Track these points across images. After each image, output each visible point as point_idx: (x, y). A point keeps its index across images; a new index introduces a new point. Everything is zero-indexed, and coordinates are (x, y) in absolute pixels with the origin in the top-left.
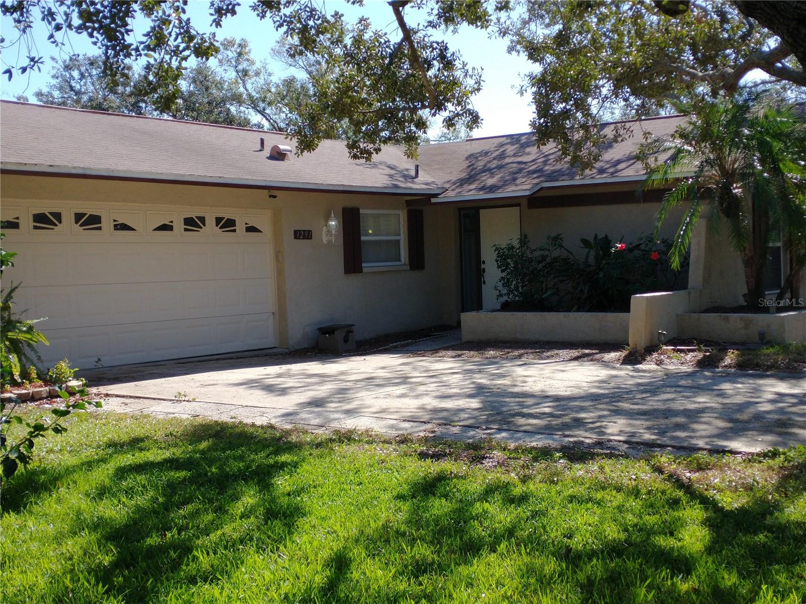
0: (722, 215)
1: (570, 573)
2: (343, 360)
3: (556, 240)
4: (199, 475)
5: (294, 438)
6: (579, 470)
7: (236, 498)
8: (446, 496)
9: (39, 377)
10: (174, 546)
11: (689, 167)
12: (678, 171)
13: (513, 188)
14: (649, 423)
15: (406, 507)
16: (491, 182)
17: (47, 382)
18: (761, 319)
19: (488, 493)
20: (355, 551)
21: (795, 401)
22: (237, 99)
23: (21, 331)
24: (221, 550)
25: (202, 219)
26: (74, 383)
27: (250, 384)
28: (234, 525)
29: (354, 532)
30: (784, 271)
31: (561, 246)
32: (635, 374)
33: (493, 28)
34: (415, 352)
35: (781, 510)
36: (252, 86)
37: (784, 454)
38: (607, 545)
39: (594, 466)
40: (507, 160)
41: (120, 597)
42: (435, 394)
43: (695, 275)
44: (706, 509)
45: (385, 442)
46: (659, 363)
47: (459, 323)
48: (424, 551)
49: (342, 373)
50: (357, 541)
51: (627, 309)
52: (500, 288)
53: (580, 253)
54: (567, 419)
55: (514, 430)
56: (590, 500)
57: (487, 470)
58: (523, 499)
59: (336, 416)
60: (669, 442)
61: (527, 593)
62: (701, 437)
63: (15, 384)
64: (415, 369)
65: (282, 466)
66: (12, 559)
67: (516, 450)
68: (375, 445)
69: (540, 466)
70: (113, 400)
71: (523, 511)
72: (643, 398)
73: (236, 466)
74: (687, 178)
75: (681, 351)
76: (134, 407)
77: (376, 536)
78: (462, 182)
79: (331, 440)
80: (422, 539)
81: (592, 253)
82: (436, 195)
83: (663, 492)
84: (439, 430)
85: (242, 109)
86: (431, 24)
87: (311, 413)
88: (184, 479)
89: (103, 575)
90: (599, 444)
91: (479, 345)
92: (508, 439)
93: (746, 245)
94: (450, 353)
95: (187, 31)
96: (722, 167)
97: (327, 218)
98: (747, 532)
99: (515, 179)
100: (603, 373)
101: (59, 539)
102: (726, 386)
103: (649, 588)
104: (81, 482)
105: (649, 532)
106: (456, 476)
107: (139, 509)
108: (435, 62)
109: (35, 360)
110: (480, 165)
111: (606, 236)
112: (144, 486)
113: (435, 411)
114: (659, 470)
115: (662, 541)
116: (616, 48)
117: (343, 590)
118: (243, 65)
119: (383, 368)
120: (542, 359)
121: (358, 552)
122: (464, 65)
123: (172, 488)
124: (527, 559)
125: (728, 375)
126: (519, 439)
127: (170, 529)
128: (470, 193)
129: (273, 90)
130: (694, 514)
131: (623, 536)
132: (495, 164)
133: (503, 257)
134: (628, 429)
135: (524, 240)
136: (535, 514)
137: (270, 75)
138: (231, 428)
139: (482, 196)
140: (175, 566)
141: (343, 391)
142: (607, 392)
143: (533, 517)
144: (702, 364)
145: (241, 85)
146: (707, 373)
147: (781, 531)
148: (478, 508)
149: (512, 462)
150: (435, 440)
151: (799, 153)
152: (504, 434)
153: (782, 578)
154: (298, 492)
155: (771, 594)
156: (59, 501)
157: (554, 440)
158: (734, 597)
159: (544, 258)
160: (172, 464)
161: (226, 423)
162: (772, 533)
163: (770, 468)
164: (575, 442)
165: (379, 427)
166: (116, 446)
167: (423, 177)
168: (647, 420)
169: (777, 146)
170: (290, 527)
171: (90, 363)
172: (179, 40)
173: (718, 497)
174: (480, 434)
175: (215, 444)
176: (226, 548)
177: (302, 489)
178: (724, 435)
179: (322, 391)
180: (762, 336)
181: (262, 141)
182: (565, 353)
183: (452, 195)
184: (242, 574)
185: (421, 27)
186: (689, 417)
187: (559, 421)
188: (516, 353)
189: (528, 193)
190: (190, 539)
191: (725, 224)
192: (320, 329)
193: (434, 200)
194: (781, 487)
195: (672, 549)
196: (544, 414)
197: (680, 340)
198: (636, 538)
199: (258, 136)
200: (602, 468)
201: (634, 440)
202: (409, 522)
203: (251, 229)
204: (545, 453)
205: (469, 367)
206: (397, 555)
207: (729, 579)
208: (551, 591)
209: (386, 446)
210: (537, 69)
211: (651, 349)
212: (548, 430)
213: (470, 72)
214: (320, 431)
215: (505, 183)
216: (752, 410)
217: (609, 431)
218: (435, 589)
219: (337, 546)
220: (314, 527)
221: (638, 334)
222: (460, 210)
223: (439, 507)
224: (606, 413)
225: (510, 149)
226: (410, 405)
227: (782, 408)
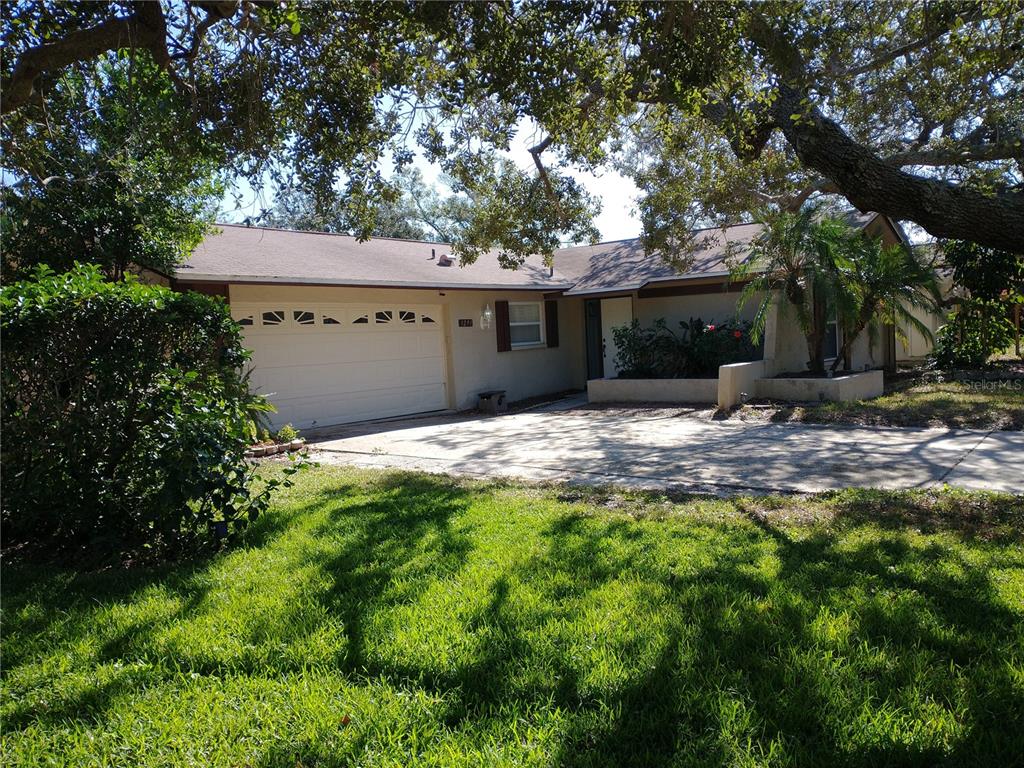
0: (789, 302)
1: (673, 596)
2: (498, 419)
3: (660, 323)
4: (393, 516)
5: (462, 485)
6: (681, 510)
7: (421, 535)
8: (579, 533)
9: (271, 438)
10: (377, 575)
11: (762, 264)
12: (754, 268)
13: (627, 283)
14: (734, 469)
15: (549, 541)
16: (609, 278)
17: (278, 440)
18: (820, 383)
19: (611, 530)
20: (511, 578)
21: (848, 449)
22: (413, 215)
23: (256, 403)
24: (411, 578)
25: (390, 314)
26: (297, 441)
27: (428, 440)
28: (420, 557)
29: (511, 562)
30: (839, 343)
31: (664, 327)
32: (723, 428)
33: (609, 164)
34: (552, 412)
35: (836, 542)
36: (424, 204)
37: (838, 494)
38: (702, 571)
39: (691, 507)
40: (622, 261)
41: (338, 617)
42: (568, 447)
43: (769, 349)
44: (779, 542)
45: (532, 487)
46: (743, 418)
47: (586, 387)
48: (563, 579)
49: (498, 430)
50: (513, 569)
51: (716, 376)
52: (618, 360)
53: (680, 333)
54: (670, 467)
55: (630, 476)
56: (689, 535)
57: (610, 511)
58: (638, 535)
59: (493, 466)
60: (750, 485)
61: (642, 612)
62: (774, 480)
63: (253, 443)
64: (553, 425)
65: (455, 509)
66: (258, 585)
67: (632, 493)
68: (524, 490)
69: (651, 506)
70: (326, 454)
71: (638, 545)
72: (729, 448)
73: (419, 509)
74: (761, 273)
75: (758, 409)
76: (342, 460)
77: (527, 566)
78: (587, 279)
79: (491, 487)
80: (562, 569)
81: (689, 333)
82: (566, 290)
83: (745, 528)
84: (573, 477)
85: (417, 222)
86: (563, 164)
87: (476, 463)
88: (382, 520)
89: (325, 599)
90: (696, 487)
91: (602, 405)
92: (625, 483)
93: (809, 325)
94: (580, 412)
95: (378, 181)
96: (789, 265)
97: (484, 309)
98: (809, 561)
99: (628, 276)
100: (698, 427)
101: (291, 569)
102: (793, 437)
103: (735, 609)
104: (306, 523)
105: (735, 561)
106: (586, 516)
107: (349, 544)
108: (565, 194)
109: (267, 424)
110: (601, 265)
111: (699, 319)
112: (352, 526)
113: (570, 461)
114: (742, 510)
115: (744, 569)
116: (704, 179)
117: (503, 610)
118: (418, 188)
119: (529, 425)
120: (650, 416)
121: (513, 580)
122: (588, 194)
123: (373, 527)
124: (641, 584)
125: (795, 427)
126: (633, 483)
127: (373, 561)
128: (593, 287)
129: (440, 206)
130: (769, 545)
131: (714, 565)
132: (612, 263)
133: (619, 337)
134: (718, 474)
135: (635, 324)
136: (648, 547)
137: (438, 195)
138: (416, 477)
139: (603, 289)
140: (378, 591)
141: (498, 445)
142: (701, 443)
143: (645, 549)
144: (775, 419)
145: (416, 204)
146: (779, 427)
147: (836, 559)
148: (604, 542)
149: (628, 504)
150: (569, 485)
151: (848, 252)
152: (622, 480)
153: (836, 599)
154: (468, 530)
155: (827, 612)
156: (290, 538)
157: (661, 484)
158: (799, 614)
159: (651, 336)
160: (373, 507)
161: (412, 472)
162: (830, 561)
163: (828, 507)
164: (677, 486)
165: (527, 475)
166: (331, 493)
167: (557, 275)
168: (732, 466)
169: (832, 246)
170: (462, 560)
171: (308, 425)
172: (372, 187)
173: (787, 532)
174: (604, 479)
175: (404, 490)
176: (415, 576)
177: (471, 527)
178: (793, 478)
179: (484, 445)
180: (821, 395)
181: (433, 251)
182: (668, 411)
183: (579, 290)
184: (427, 598)
185: (554, 166)
186: (764, 463)
187: (664, 468)
188: (630, 412)
189: (638, 287)
190: (387, 569)
191: (792, 309)
192: (480, 395)
193: (565, 294)
194: (835, 524)
195: (752, 575)
196: (653, 462)
197: (757, 400)
198: (726, 566)
199: (429, 248)
200: (698, 508)
201: (723, 483)
202: (551, 554)
203: (426, 320)
204: (654, 496)
205: (594, 423)
206: (543, 581)
207: (796, 600)
208: (660, 610)
209: (533, 491)
210: (644, 194)
211: (735, 407)
212: (656, 476)
213: (592, 200)
214: (483, 478)
215: (621, 279)
216: (814, 457)
217: (703, 476)
218: (572, 609)
219: (498, 574)
220: (480, 558)
221: (724, 396)
222: (586, 300)
223: (574, 542)
224: (701, 461)
225: (624, 252)
226: (550, 457)
227: (838, 455)
